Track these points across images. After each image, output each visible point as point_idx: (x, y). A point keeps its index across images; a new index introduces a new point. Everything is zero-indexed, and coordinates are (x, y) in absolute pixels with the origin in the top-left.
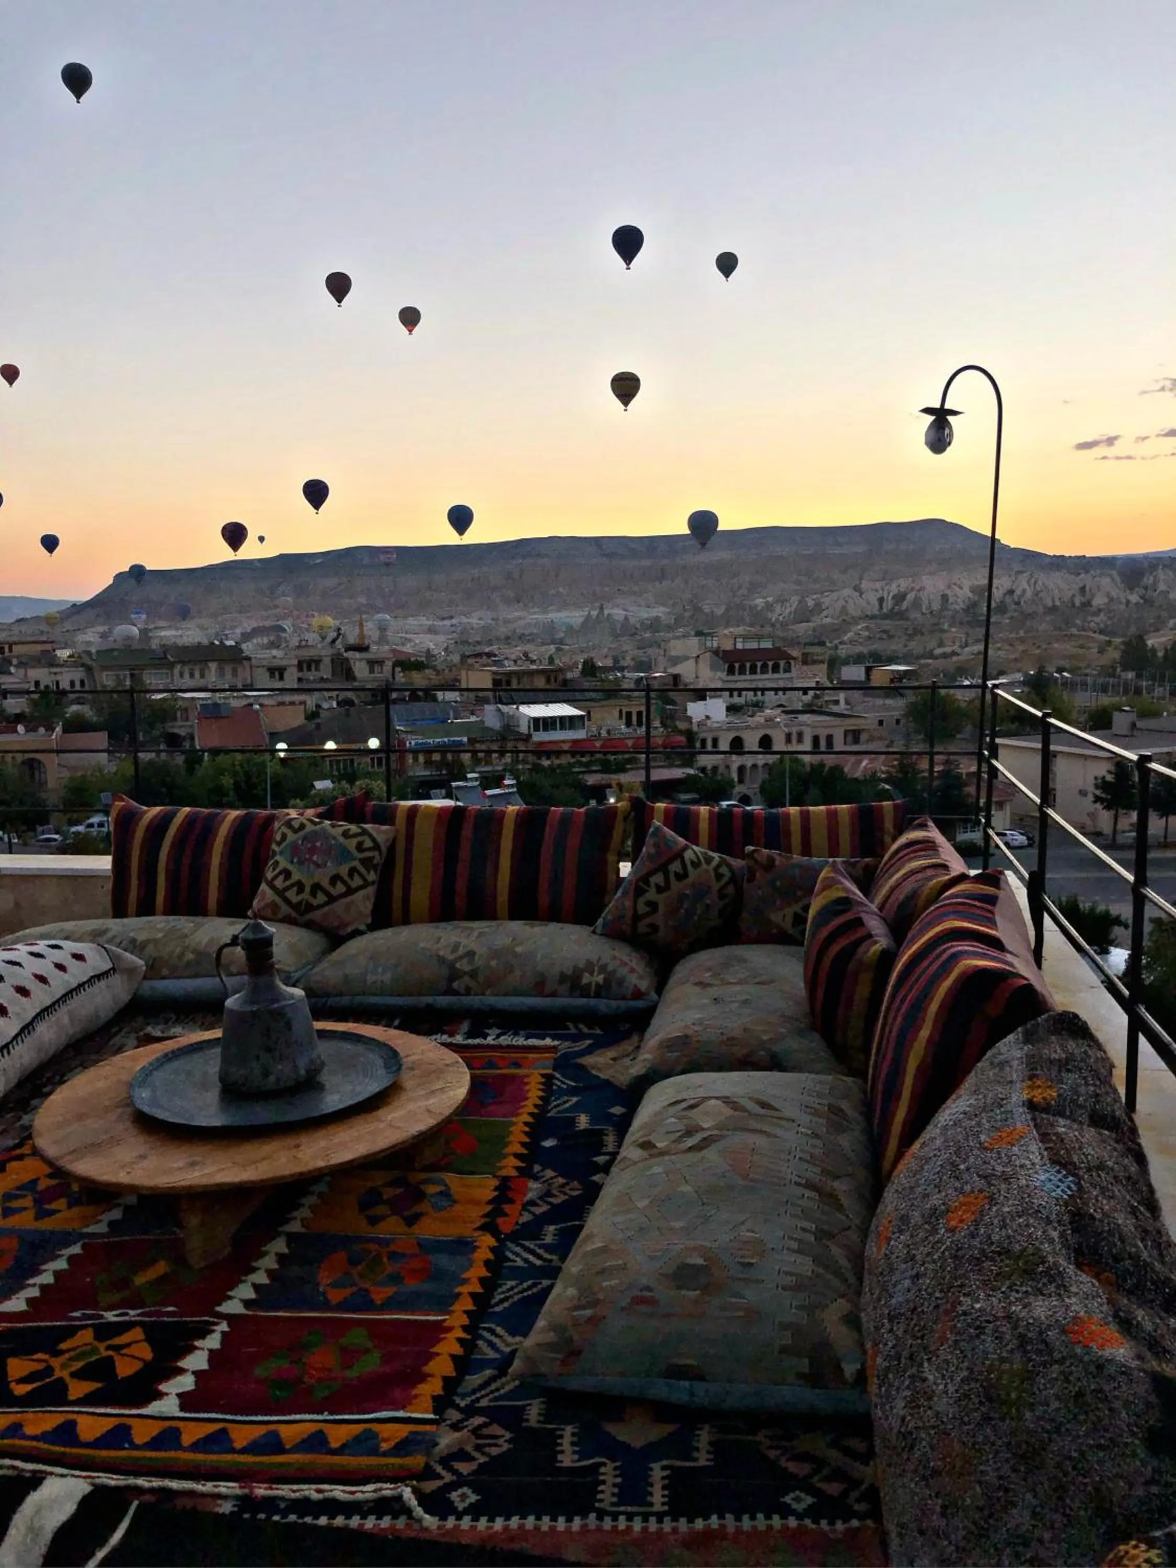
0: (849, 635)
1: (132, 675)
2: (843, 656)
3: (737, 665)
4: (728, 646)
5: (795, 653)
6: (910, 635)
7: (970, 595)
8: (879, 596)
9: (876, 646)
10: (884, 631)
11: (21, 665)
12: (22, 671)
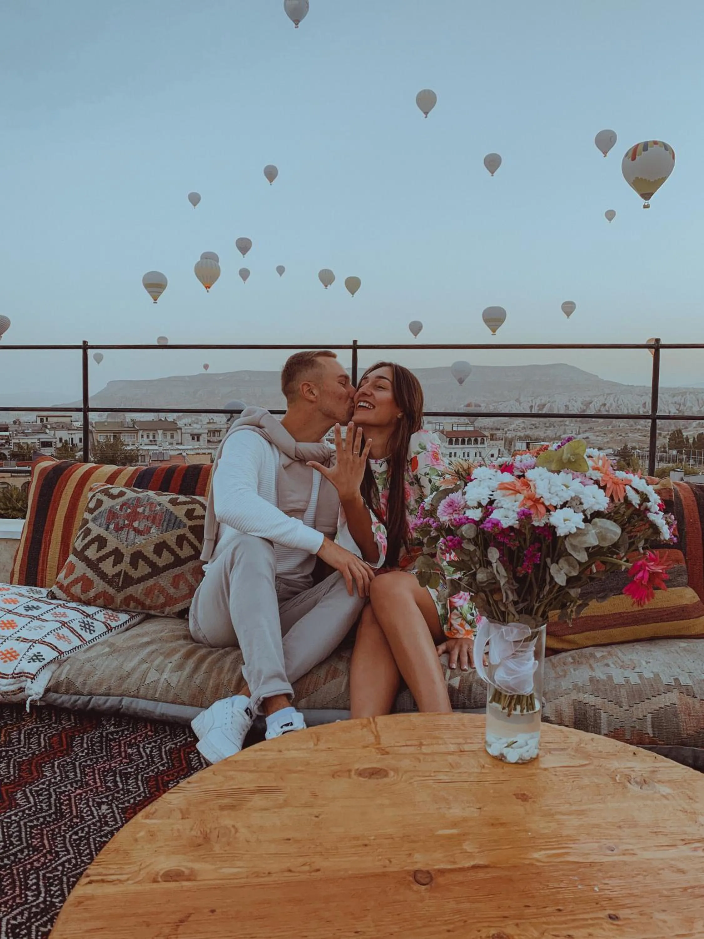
0: (513, 426)
1: (115, 436)
2: (510, 437)
3: (454, 439)
4: (448, 428)
5: (487, 433)
6: (547, 427)
7: (582, 406)
8: (530, 404)
9: (529, 432)
10: (533, 425)
11: (53, 428)
12: (53, 432)
